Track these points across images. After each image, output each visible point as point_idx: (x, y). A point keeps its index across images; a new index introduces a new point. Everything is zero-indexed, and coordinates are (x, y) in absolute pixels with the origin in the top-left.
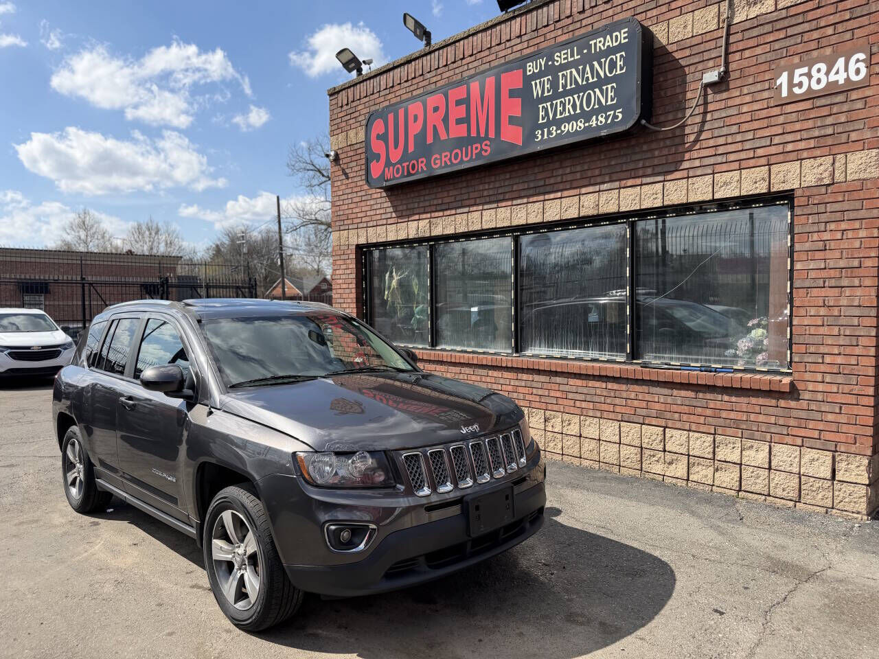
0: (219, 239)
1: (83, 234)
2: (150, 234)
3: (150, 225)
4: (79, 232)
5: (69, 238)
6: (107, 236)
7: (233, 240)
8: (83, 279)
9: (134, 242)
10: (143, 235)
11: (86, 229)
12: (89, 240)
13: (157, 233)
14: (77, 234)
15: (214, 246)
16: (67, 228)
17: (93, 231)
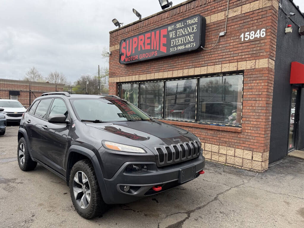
0: (79, 79)
1: (32, 76)
2: (56, 76)
3: (55, 73)
5: (28, 77)
6: (41, 76)
7: (83, 79)
8: (30, 91)
9: (50, 79)
10: (53, 77)
11: (34, 74)
12: (35, 78)
13: (58, 76)
14: (30, 75)
15: (77, 81)
16: (27, 73)
17: (36, 74)
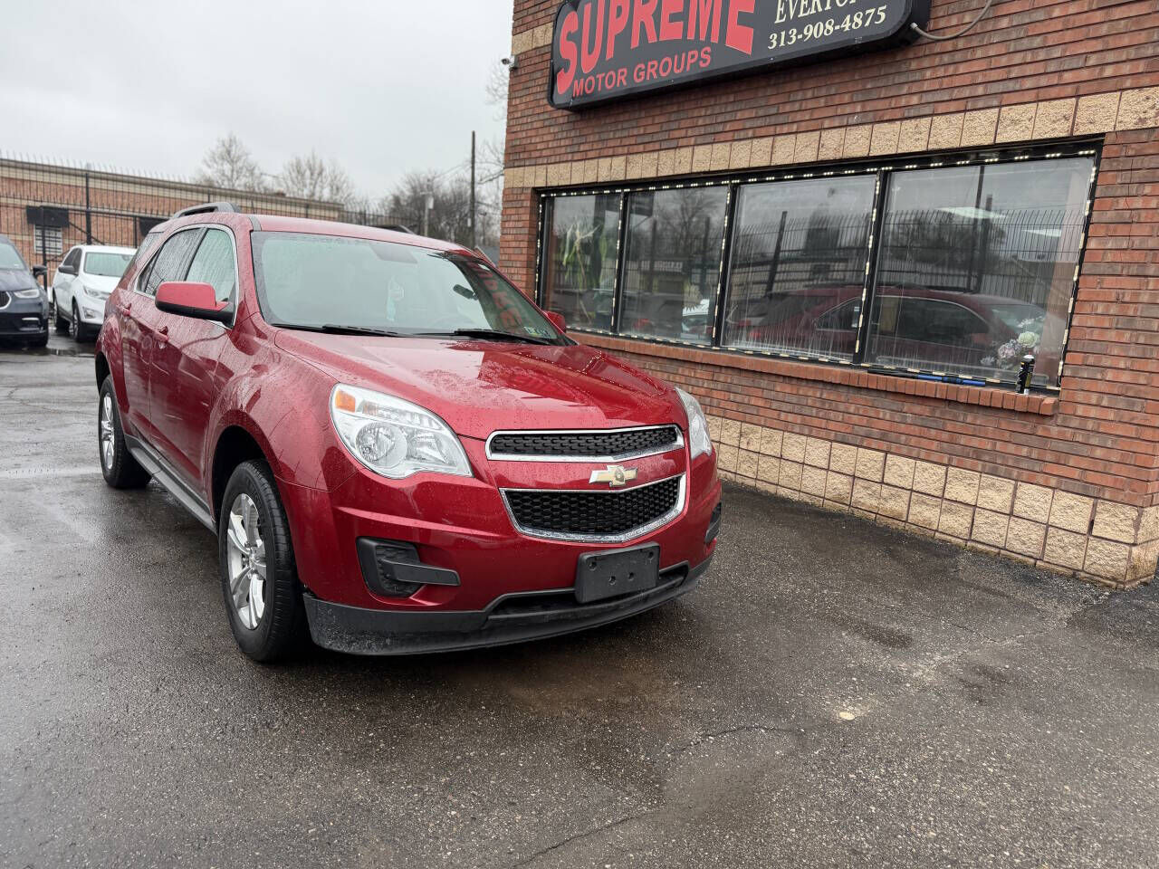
0: (398, 188)
1: (227, 167)
2: (312, 174)
3: (311, 162)
4: (222, 165)
5: (210, 173)
6: (257, 172)
7: (414, 189)
9: (290, 183)
10: (303, 175)
11: (232, 162)
12: (235, 176)
13: (320, 174)
14: (220, 167)
15: (391, 198)
16: (208, 159)
17: (240, 164)
